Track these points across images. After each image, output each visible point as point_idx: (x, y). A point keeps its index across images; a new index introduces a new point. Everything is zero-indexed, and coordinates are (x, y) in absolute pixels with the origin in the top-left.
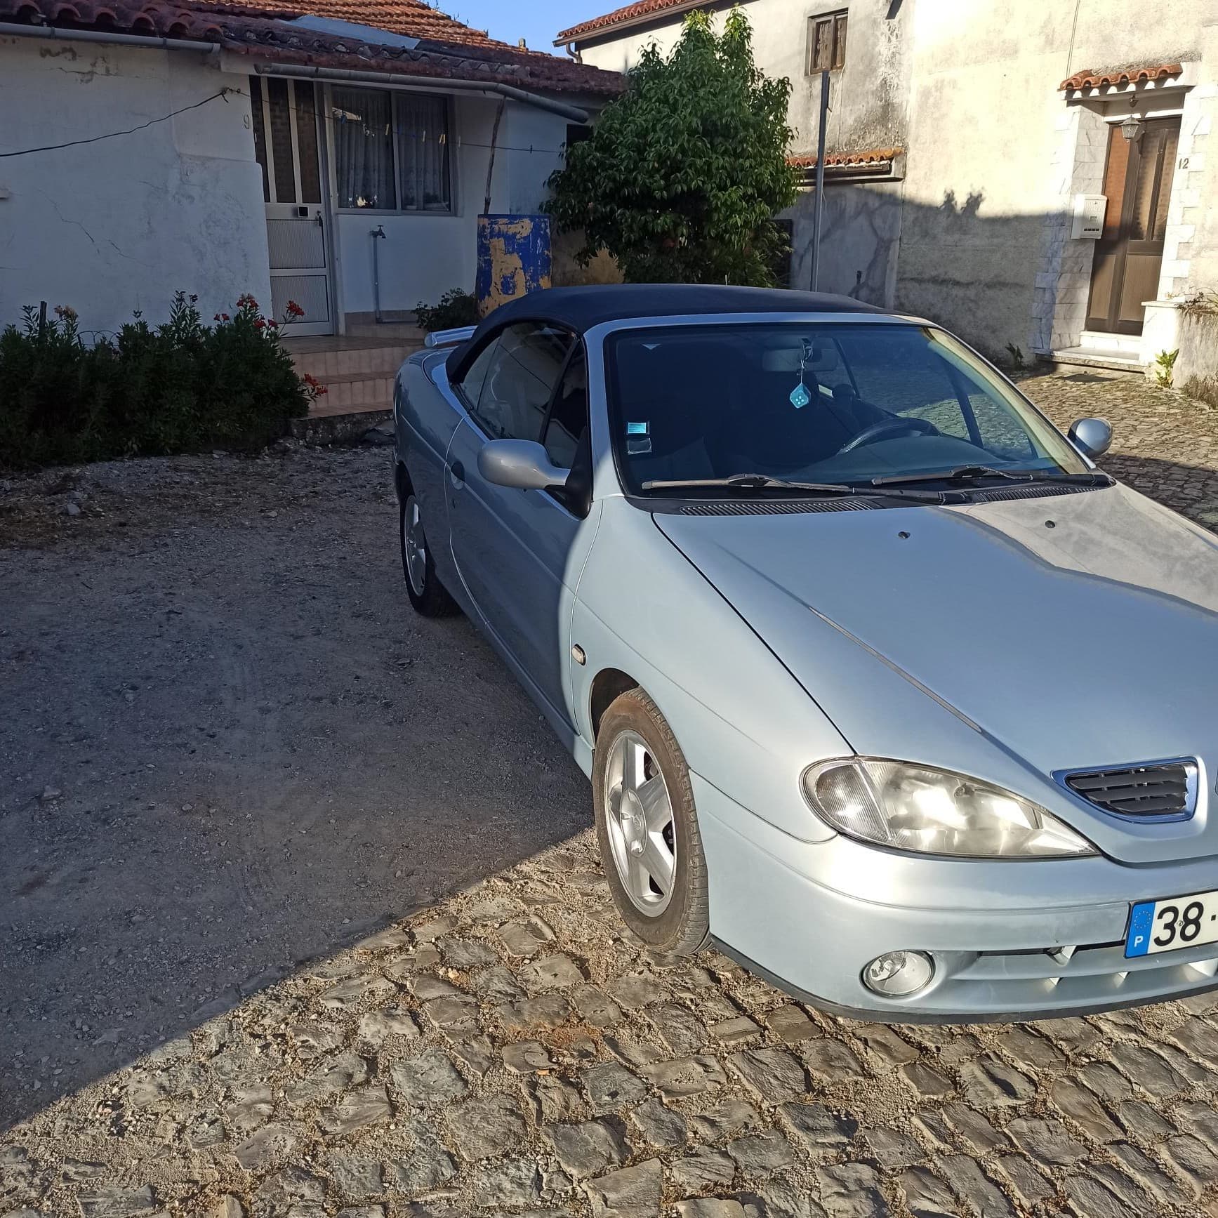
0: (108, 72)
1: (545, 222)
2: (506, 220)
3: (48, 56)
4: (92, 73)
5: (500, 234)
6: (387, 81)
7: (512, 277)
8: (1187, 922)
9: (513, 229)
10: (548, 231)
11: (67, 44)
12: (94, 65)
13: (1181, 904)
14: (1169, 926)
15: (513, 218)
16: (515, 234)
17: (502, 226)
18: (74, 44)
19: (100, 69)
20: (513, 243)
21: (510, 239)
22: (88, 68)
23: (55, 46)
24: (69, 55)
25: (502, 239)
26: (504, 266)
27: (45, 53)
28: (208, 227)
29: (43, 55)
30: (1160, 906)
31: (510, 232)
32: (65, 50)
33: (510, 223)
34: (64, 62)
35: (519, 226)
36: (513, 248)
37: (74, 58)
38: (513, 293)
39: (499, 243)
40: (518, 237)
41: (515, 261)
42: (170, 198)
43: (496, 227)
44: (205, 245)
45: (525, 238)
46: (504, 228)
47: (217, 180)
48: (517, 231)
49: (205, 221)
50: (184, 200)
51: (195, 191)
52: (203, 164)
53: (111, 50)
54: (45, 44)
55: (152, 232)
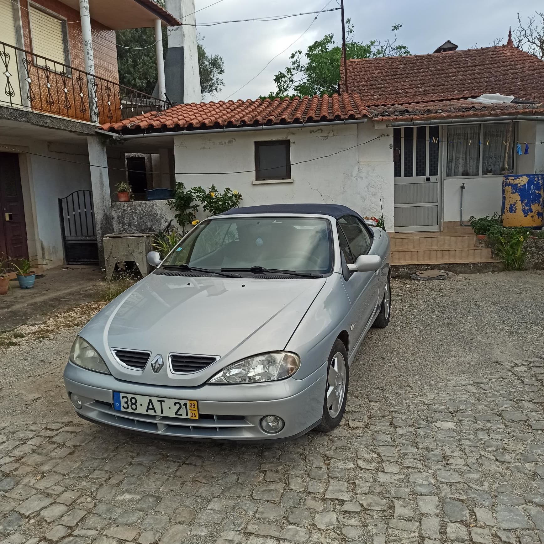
0: (333, 135)
1: (538, 177)
2: (513, 178)
4: (328, 136)
7: (515, 205)
8: (132, 404)
9: (516, 181)
10: (540, 181)
11: (319, 128)
12: (329, 133)
13: (129, 396)
14: (126, 403)
16: (517, 184)
18: (322, 127)
19: (331, 134)
20: (516, 188)
21: (514, 186)
22: (327, 135)
23: (315, 129)
24: (320, 131)
25: (510, 187)
26: (511, 199)
27: (311, 132)
28: (368, 188)
29: (311, 133)
31: (515, 183)
32: (318, 130)
33: (515, 179)
34: (319, 134)
35: (520, 180)
36: (516, 191)
37: (321, 132)
38: (515, 212)
39: (509, 189)
40: (519, 185)
41: (517, 197)
42: (353, 178)
43: (508, 181)
44: (366, 196)
45: (523, 186)
46: (512, 181)
47: (374, 170)
48: (518, 182)
49: (367, 186)
50: (358, 179)
51: (364, 175)
52: (368, 164)
53: (335, 127)
54: (312, 129)
55: (345, 191)
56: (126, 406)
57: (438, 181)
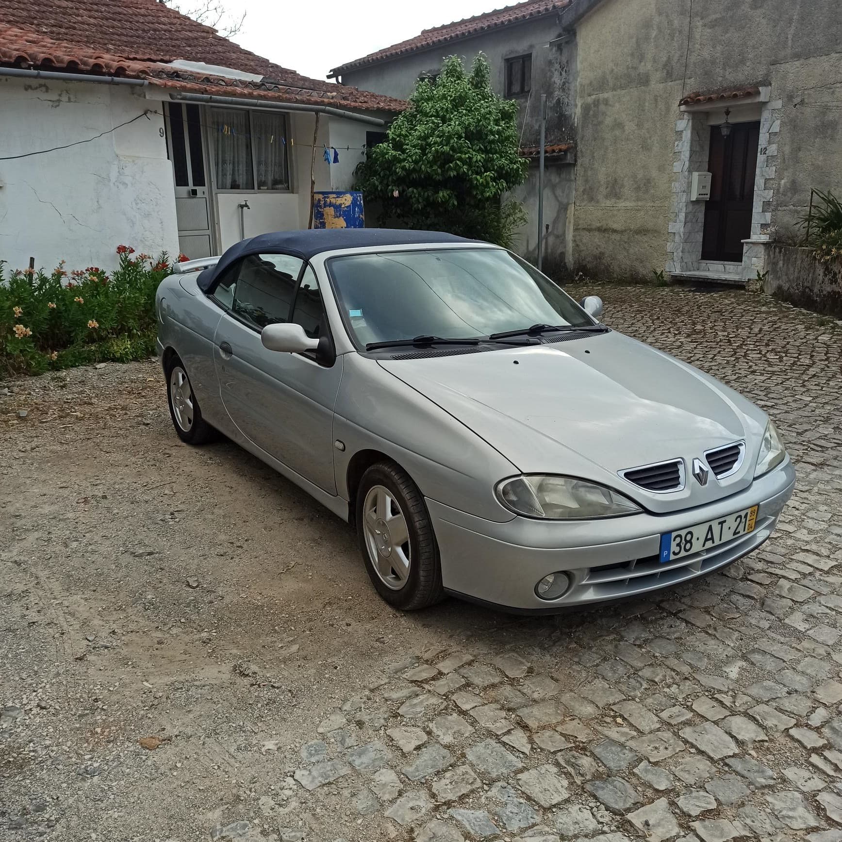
0: (69, 100)
1: (360, 196)
2: (334, 196)
3: (30, 90)
4: (59, 101)
5: (331, 205)
6: (256, 105)
8: (687, 542)
9: (339, 201)
10: (362, 202)
11: (42, 81)
12: (60, 95)
13: (683, 533)
14: (679, 545)
15: (339, 194)
16: (340, 205)
17: (332, 199)
18: (47, 82)
19: (65, 98)
20: (340, 210)
21: (337, 207)
22: (55, 98)
23: (34, 82)
24: (44, 89)
25: (332, 208)
26: (334, 226)
27: (28, 88)
28: (137, 204)
29: (26, 89)
30: (674, 534)
31: (338, 203)
32: (41, 86)
33: (338, 197)
34: (41, 94)
35: (343, 199)
36: (340, 214)
37: (47, 91)
39: (330, 211)
40: (343, 206)
41: (341, 222)
42: (112, 185)
43: (328, 200)
44: (135, 216)
45: (347, 207)
46: (333, 201)
47: (142, 172)
48: (342, 202)
49: (135, 200)
50: (121, 186)
51: (128, 180)
52: (133, 161)
53: (71, 85)
54: (29, 81)
55: (100, 207)
56: (677, 550)
57: (206, 195)
